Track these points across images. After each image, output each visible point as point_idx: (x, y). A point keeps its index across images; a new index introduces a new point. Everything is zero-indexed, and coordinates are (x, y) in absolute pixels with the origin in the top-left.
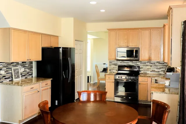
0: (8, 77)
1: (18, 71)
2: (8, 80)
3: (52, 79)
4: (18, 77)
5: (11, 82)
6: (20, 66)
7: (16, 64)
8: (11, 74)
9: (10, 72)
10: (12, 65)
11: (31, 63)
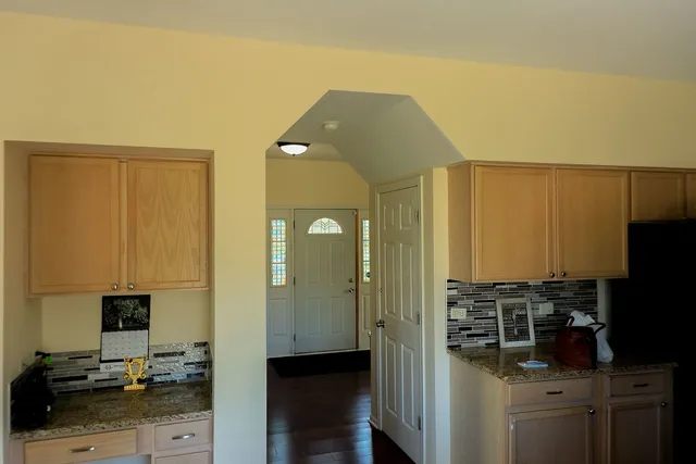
0: (482, 331)
1: (524, 313)
2: (482, 342)
3: (676, 365)
4: (523, 334)
5: (492, 350)
6: (536, 297)
7: (515, 286)
8: (492, 321)
9: (491, 314)
10: (498, 290)
11: (592, 284)
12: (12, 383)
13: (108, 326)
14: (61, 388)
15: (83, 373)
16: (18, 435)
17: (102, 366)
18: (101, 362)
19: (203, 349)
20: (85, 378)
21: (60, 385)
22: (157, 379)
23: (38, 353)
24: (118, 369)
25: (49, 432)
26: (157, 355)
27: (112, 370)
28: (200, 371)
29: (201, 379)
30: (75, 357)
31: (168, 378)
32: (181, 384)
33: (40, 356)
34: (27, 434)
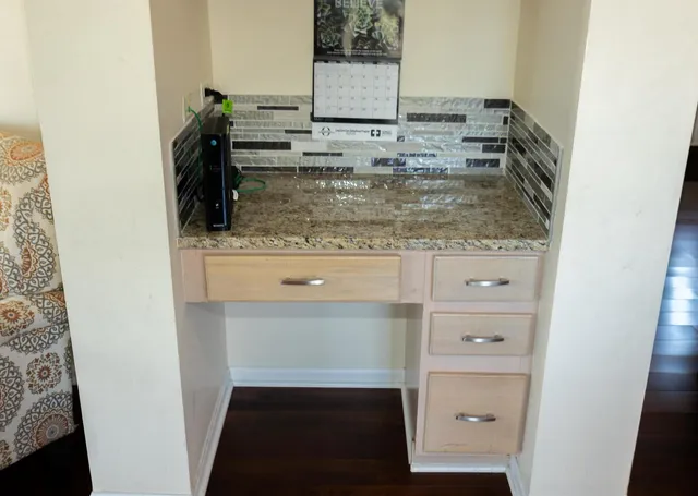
12: (175, 144)
13: (324, 52)
14: (248, 160)
15: (283, 138)
16: (193, 240)
17: (316, 127)
18: (314, 119)
19: (502, 113)
20: (286, 146)
21: (246, 154)
22: (411, 163)
23: (208, 92)
24: (343, 137)
25: (245, 241)
26: (412, 118)
27: (332, 137)
28: (492, 156)
29: (493, 171)
30: (269, 107)
31: (430, 163)
32: (456, 177)
33: (211, 99)
34: (208, 242)
